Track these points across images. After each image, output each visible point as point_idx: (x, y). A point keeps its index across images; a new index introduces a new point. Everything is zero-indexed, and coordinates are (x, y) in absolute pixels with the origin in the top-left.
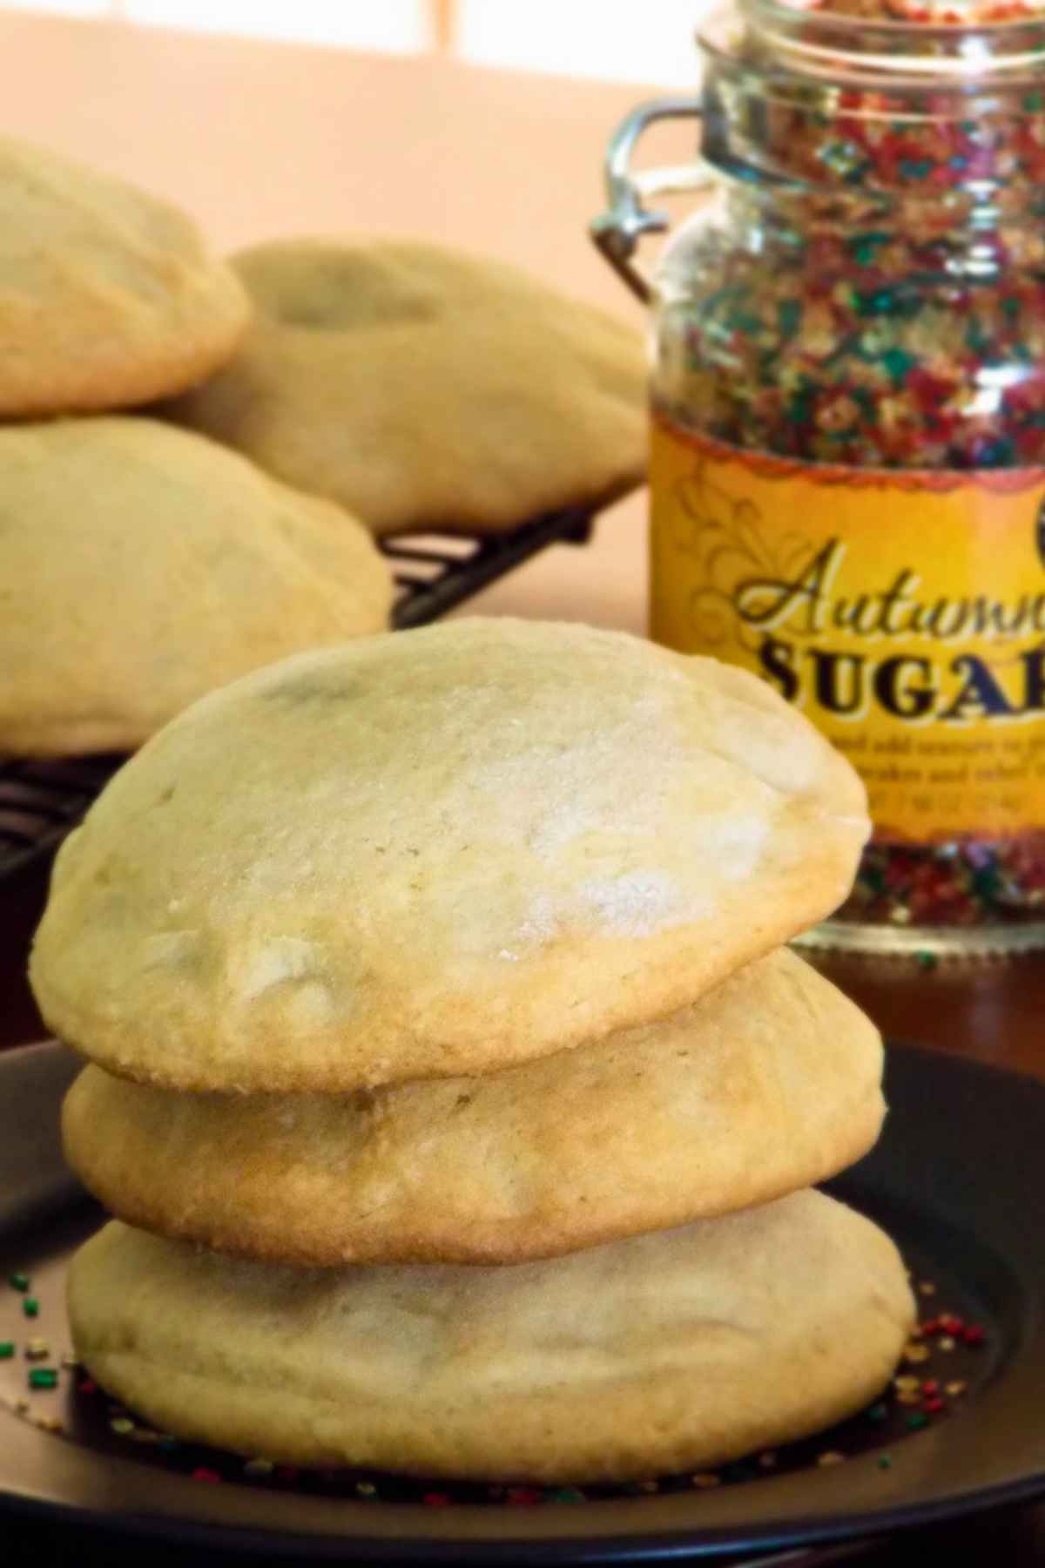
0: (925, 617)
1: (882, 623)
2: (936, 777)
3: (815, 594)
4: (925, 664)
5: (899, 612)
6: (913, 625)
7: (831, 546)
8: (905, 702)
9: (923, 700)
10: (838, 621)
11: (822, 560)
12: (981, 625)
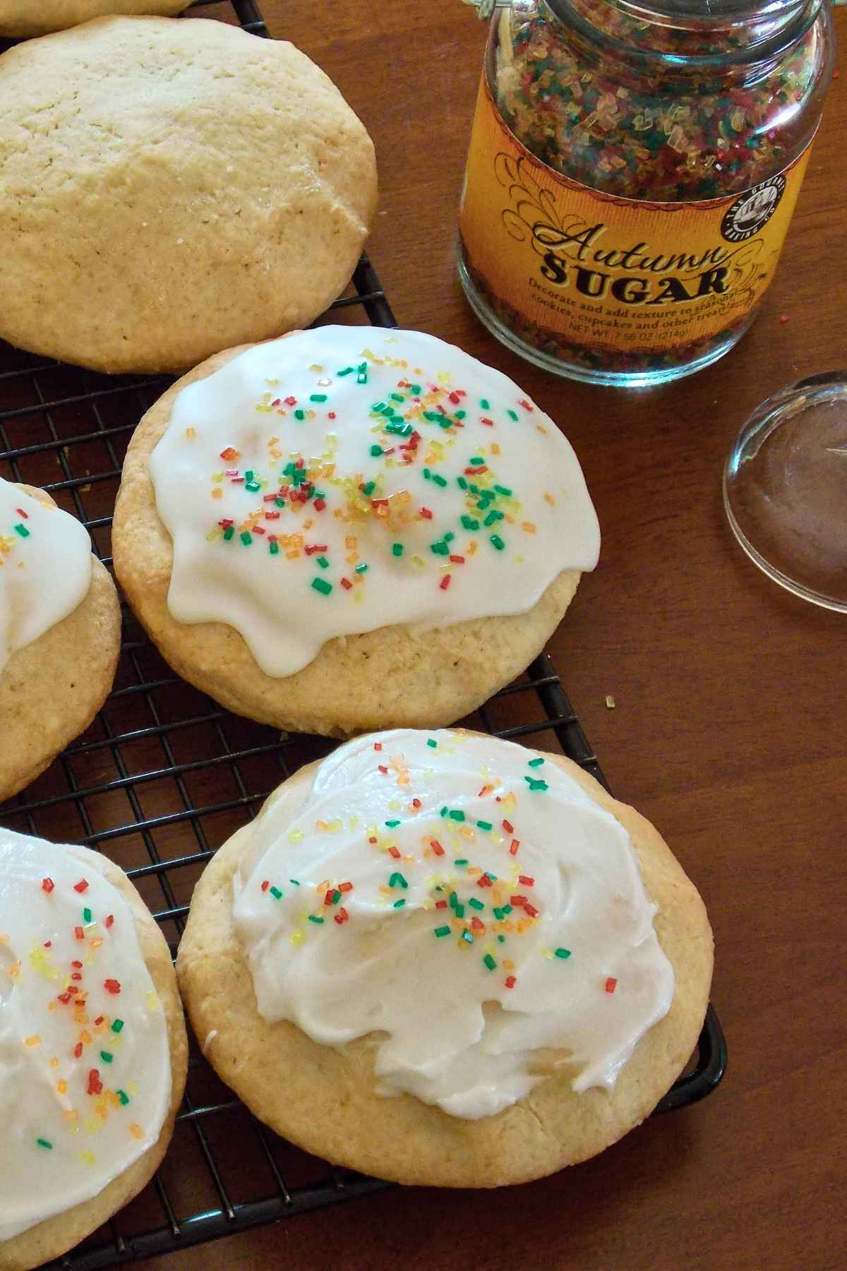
0: (648, 263)
1: (623, 263)
2: (639, 327)
3: (584, 244)
4: (644, 282)
5: (632, 260)
6: (641, 266)
7: (599, 227)
8: (628, 297)
9: (639, 297)
10: (596, 258)
11: (593, 231)
12: (680, 266)
